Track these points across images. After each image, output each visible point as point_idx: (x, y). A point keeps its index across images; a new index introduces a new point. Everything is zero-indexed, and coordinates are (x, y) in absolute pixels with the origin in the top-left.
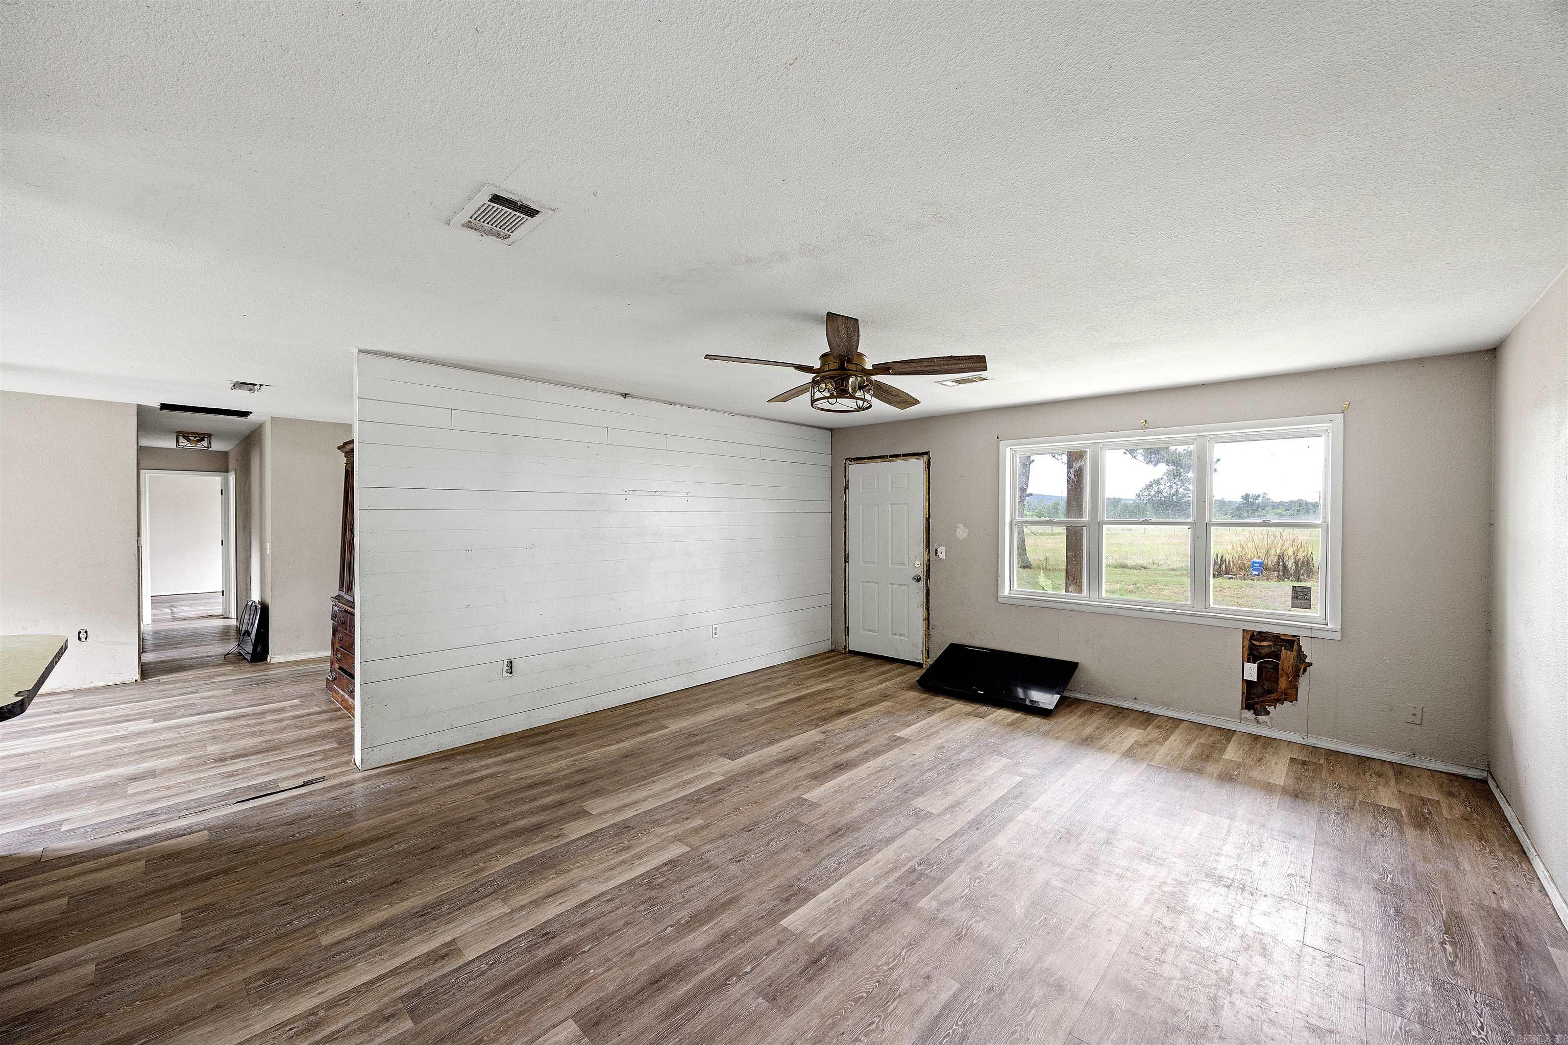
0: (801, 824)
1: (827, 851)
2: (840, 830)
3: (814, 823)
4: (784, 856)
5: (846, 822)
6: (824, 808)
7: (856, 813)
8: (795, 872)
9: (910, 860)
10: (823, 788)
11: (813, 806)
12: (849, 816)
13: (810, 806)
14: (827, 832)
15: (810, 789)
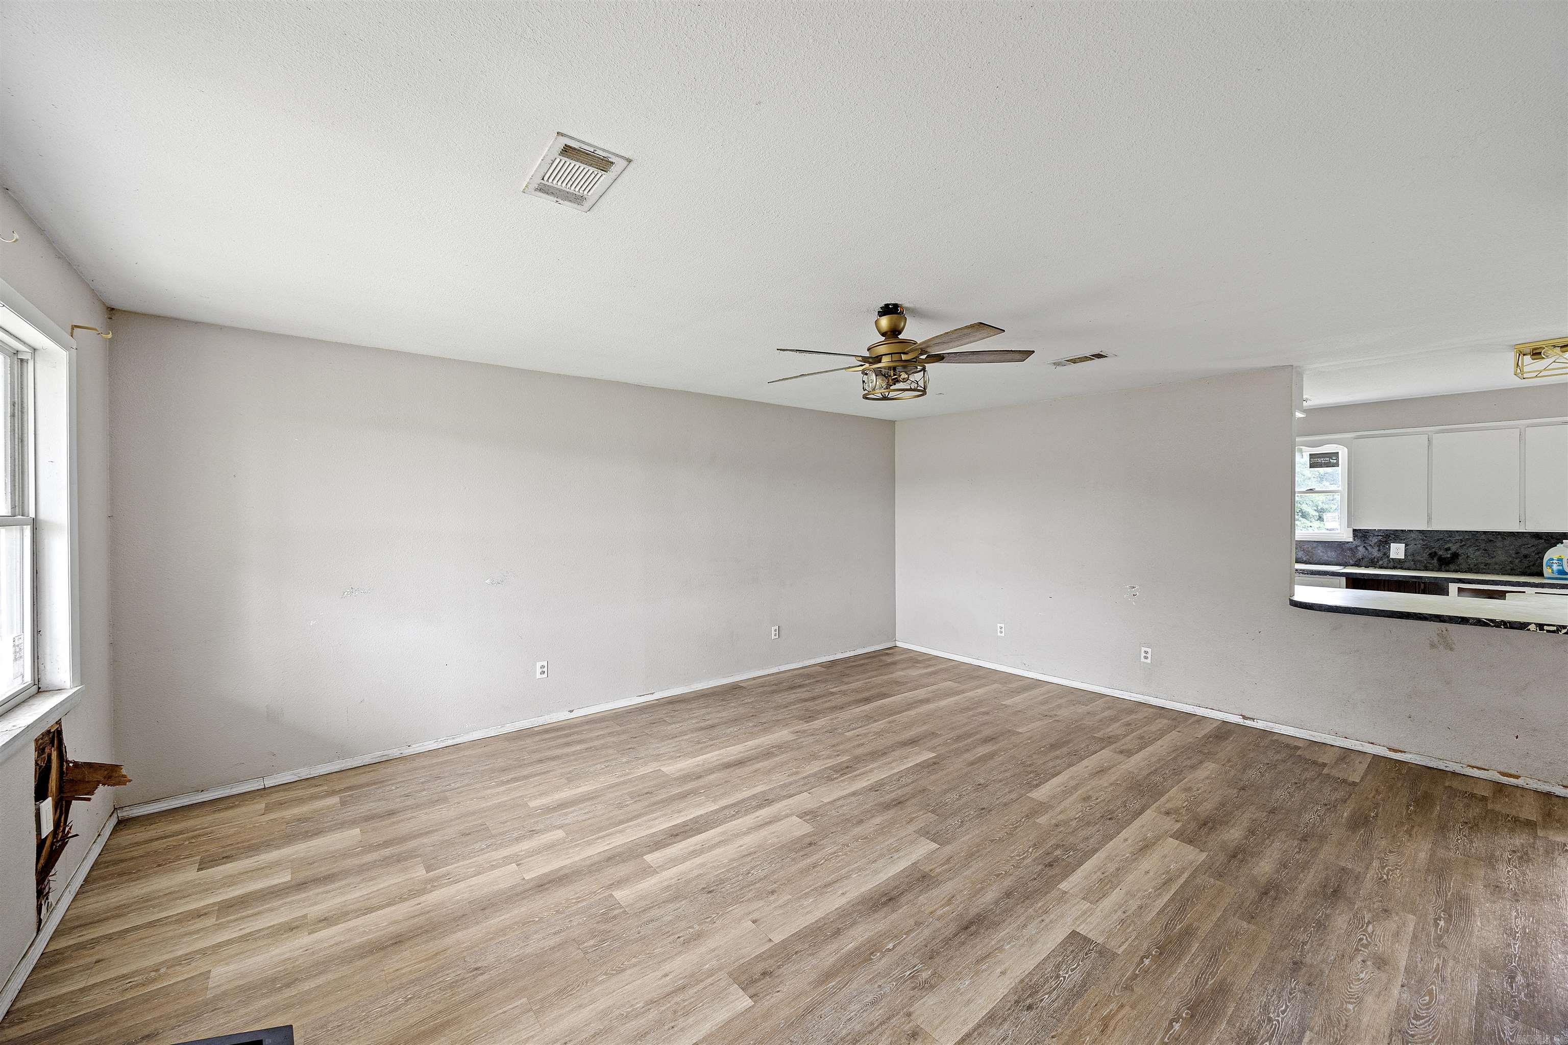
0: (933, 812)
1: (907, 789)
2: (895, 805)
3: (921, 813)
4: (944, 787)
5: (889, 812)
6: (911, 828)
7: (878, 820)
8: (933, 777)
9: (843, 781)
10: (914, 858)
11: (924, 833)
12: (885, 817)
13: (928, 833)
14: (909, 803)
15: (930, 856)
